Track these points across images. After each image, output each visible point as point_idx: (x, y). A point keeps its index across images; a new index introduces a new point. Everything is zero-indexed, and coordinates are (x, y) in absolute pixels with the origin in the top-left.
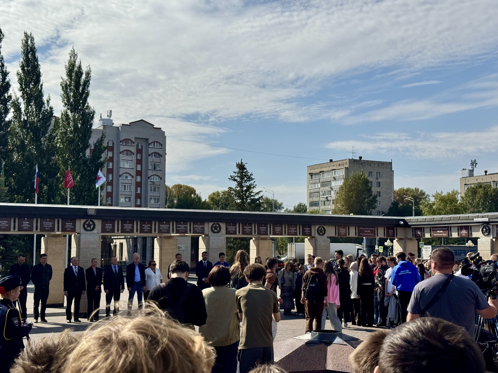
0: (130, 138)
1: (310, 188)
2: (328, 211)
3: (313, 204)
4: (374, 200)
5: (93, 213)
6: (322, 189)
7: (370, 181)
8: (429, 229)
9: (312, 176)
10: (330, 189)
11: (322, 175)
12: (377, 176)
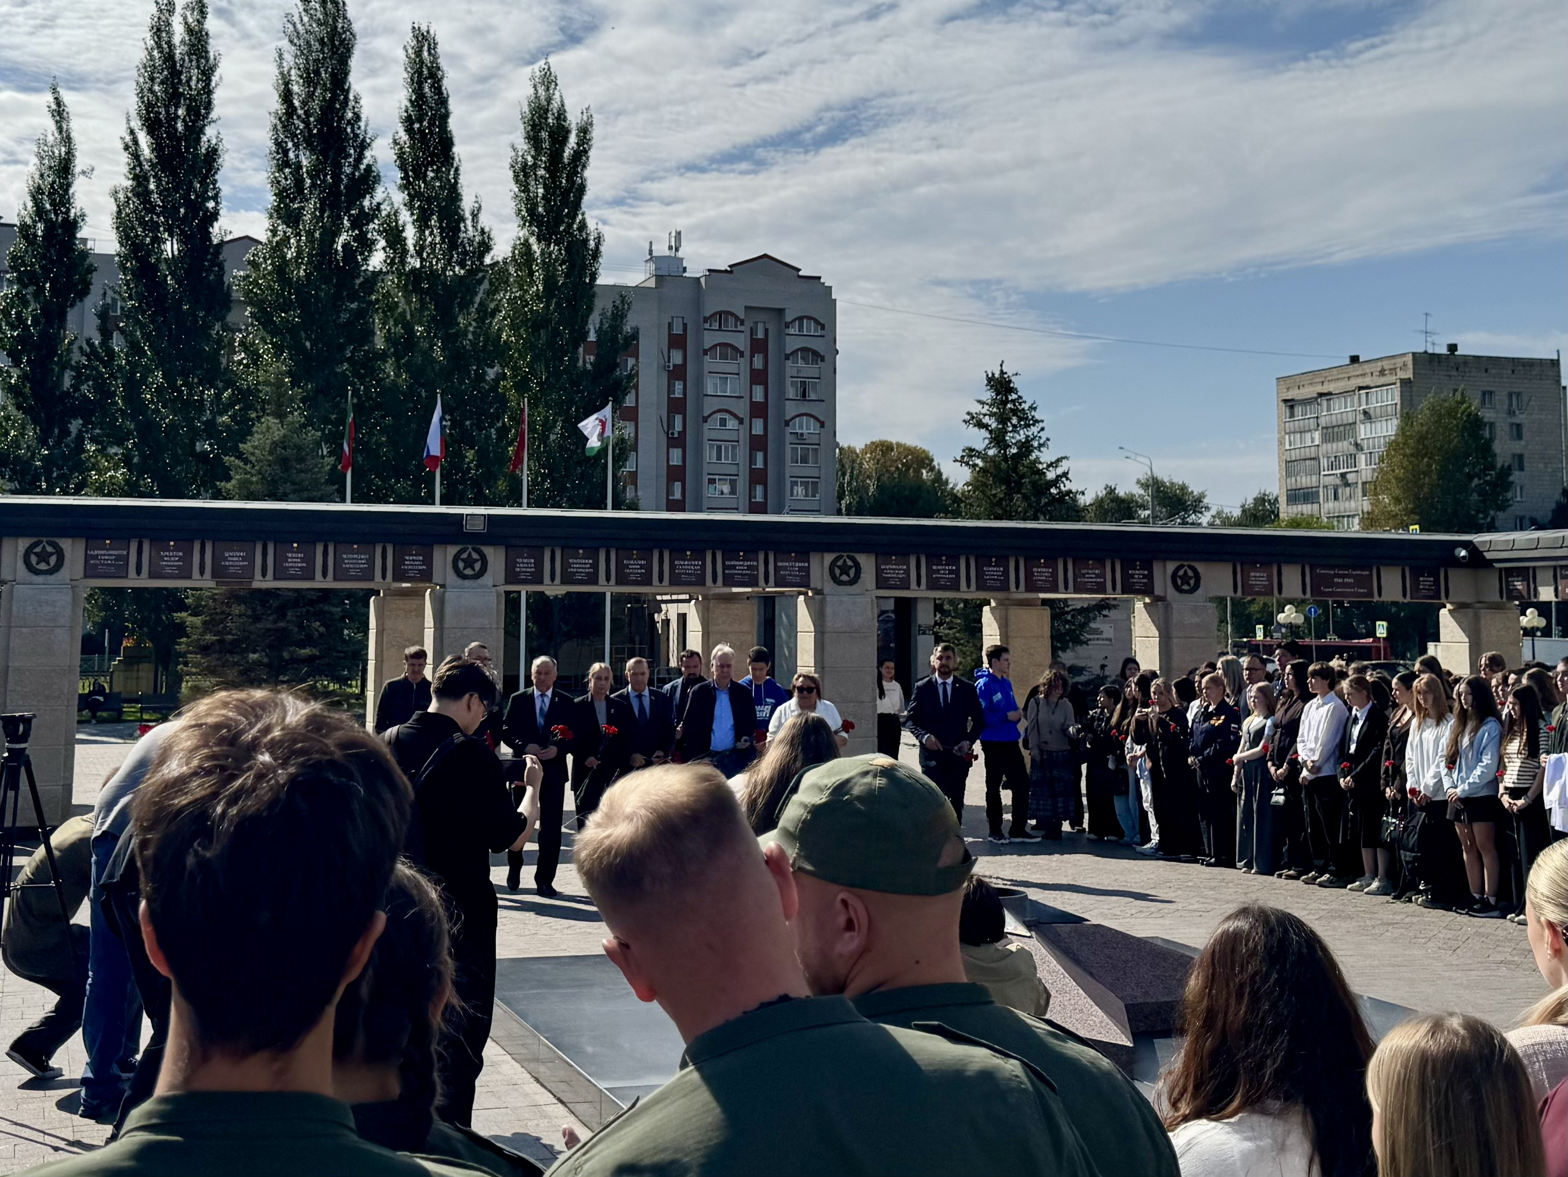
0: (732, 310)
1: (1287, 447)
2: (1348, 516)
3: (1295, 496)
4: (1503, 481)
5: (479, 527)
6: (1324, 448)
7: (1486, 420)
8: (1551, 573)
9: (1292, 407)
10: (1352, 449)
11: (1325, 403)
12: (1511, 405)
